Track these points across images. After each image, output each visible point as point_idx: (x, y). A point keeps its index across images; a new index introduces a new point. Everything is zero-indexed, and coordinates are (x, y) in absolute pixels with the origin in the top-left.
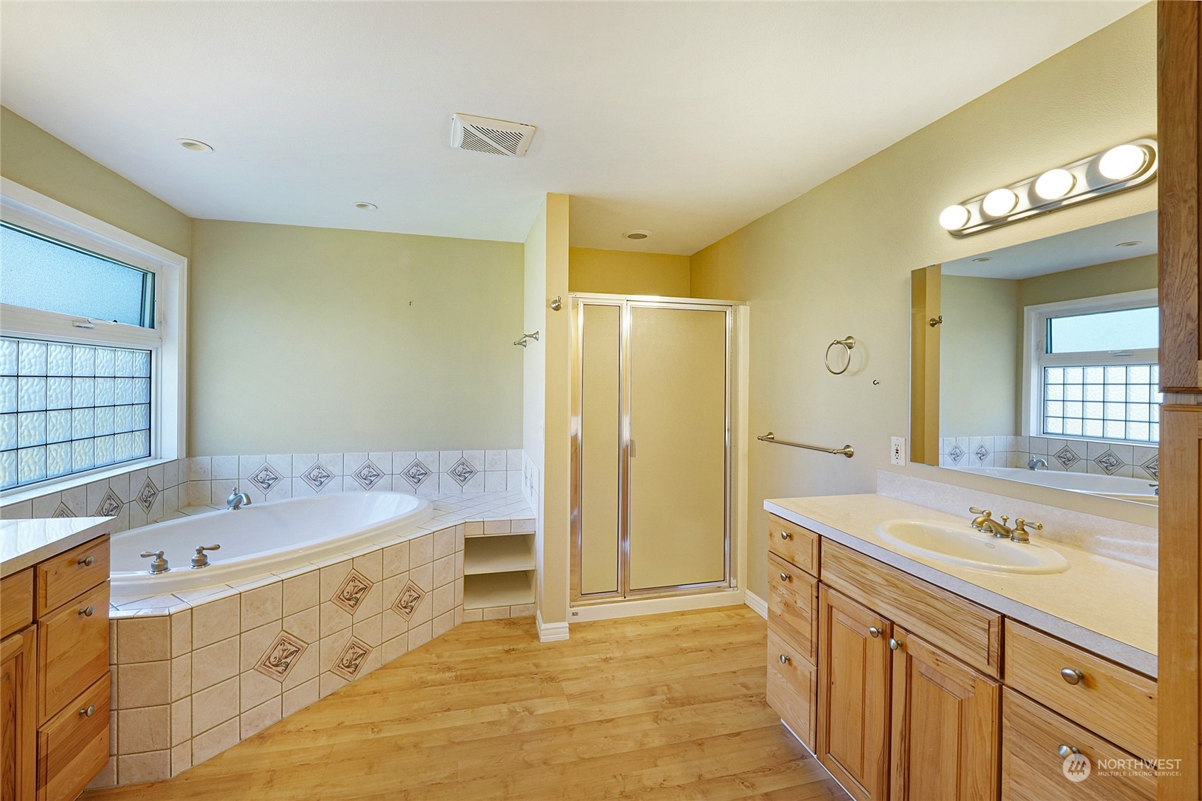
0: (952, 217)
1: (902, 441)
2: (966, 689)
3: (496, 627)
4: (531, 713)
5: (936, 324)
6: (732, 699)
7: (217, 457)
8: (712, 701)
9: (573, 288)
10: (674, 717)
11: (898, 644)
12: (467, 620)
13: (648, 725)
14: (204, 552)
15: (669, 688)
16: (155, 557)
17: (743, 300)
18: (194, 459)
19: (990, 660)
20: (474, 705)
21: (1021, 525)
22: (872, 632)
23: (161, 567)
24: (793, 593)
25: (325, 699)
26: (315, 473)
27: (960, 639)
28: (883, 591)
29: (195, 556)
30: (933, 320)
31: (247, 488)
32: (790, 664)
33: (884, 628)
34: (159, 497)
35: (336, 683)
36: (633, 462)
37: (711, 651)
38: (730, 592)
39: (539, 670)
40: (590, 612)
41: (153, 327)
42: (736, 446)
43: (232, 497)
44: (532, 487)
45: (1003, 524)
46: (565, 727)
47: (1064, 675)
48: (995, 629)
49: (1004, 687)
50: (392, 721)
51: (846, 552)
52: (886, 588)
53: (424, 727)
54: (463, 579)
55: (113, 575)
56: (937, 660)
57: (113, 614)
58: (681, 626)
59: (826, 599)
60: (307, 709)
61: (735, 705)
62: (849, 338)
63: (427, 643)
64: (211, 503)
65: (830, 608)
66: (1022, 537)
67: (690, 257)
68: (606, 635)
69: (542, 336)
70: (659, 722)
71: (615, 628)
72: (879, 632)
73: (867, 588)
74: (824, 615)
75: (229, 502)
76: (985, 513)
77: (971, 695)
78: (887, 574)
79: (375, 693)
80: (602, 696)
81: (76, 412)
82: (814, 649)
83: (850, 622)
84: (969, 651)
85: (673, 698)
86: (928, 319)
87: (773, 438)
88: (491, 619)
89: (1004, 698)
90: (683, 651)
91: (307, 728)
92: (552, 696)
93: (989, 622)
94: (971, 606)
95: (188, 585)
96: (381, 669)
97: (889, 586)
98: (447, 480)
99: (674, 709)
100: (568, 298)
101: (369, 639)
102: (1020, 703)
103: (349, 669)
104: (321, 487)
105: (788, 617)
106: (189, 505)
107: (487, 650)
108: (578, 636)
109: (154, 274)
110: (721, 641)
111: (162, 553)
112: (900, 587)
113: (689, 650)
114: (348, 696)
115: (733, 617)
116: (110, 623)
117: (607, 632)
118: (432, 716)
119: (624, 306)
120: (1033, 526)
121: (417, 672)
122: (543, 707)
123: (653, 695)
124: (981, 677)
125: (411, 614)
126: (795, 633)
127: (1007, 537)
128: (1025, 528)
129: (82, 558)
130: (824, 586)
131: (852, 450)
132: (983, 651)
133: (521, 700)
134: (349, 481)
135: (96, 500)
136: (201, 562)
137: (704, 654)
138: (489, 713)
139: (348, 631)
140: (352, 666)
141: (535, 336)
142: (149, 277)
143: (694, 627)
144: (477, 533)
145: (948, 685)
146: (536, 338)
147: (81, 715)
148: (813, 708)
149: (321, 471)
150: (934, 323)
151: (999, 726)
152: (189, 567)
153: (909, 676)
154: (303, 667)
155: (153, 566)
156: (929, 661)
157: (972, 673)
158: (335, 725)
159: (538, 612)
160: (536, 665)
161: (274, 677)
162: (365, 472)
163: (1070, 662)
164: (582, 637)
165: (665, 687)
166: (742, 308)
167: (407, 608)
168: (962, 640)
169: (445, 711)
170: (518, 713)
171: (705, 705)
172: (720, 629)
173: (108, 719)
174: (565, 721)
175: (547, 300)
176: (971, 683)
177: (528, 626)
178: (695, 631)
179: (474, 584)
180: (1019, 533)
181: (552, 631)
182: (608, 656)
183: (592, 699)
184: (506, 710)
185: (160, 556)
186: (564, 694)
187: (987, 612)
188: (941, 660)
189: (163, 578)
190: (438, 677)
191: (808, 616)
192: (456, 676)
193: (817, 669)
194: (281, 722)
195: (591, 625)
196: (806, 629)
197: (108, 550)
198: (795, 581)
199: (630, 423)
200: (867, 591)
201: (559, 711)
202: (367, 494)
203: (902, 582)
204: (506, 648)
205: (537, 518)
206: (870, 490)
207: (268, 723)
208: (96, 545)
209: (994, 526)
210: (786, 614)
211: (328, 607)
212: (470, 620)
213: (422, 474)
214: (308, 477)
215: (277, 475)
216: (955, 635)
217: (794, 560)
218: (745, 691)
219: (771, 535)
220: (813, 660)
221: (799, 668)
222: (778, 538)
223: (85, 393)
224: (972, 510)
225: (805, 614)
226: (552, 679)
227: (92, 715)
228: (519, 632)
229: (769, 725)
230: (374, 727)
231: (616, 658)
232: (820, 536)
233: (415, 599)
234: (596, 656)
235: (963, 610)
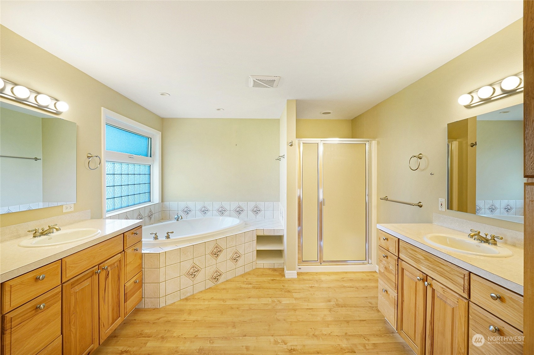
0: (464, 100)
1: (443, 200)
2: (455, 303)
3: (268, 271)
4: (280, 303)
5: (474, 146)
6: (364, 307)
7: (171, 202)
8: (355, 307)
9: (297, 137)
10: (338, 311)
11: (428, 284)
12: (257, 267)
13: (327, 312)
14: (169, 234)
15: (337, 300)
16: (154, 234)
17: (374, 138)
18: (164, 203)
19: (465, 291)
20: (259, 297)
21: (493, 238)
22: (418, 279)
23: (156, 238)
24: (388, 263)
25: (207, 289)
26: (203, 209)
27: (453, 282)
28: (423, 262)
29: (166, 235)
30: (472, 144)
31: (181, 213)
32: (387, 293)
33: (424, 278)
34: (154, 215)
35: (210, 284)
36: (324, 208)
37: (357, 288)
38: (368, 265)
39: (284, 288)
40: (305, 268)
41: (151, 157)
42: (371, 202)
43: (176, 217)
44: (283, 217)
45: (485, 237)
46: (293, 309)
47: (492, 297)
48: (466, 278)
49: (470, 302)
50: (230, 299)
51: (409, 246)
52: (424, 260)
53: (241, 302)
54: (256, 251)
55: (143, 240)
56: (444, 291)
57: (143, 252)
58: (345, 277)
59: (401, 265)
60: (201, 292)
61: (365, 310)
62: (420, 154)
63: (242, 274)
64: (169, 219)
65: (403, 269)
66: (493, 243)
67: (352, 120)
68: (312, 278)
69: (286, 157)
70: (331, 312)
71: (316, 275)
72: (421, 279)
73: (417, 261)
74: (401, 272)
75: (175, 218)
76: (477, 232)
77: (457, 305)
78: (425, 255)
79: (224, 289)
80: (309, 300)
81: (129, 186)
82: (396, 287)
83: (410, 275)
84: (456, 287)
85: (338, 304)
86: (469, 143)
87: (387, 199)
88: (267, 268)
89: (470, 307)
90: (344, 287)
91: (201, 298)
92: (289, 297)
93: (464, 275)
94: (457, 268)
95: (164, 244)
96: (226, 281)
97: (425, 260)
98: (251, 213)
99: (338, 308)
100: (296, 142)
101: (222, 270)
102: (475, 308)
103: (215, 280)
104: (205, 214)
105: (386, 273)
106: (162, 219)
107: (265, 279)
108: (301, 277)
109: (151, 138)
110: (362, 285)
111: (156, 233)
112: (430, 260)
113: (347, 287)
114: (215, 289)
115: (369, 276)
116: (142, 255)
117: (312, 277)
118: (244, 299)
119: (320, 143)
120: (499, 238)
121: (239, 284)
122: (285, 301)
123: (330, 302)
124: (461, 298)
125: (237, 262)
126: (389, 280)
127: (487, 242)
128: (495, 239)
129: (135, 232)
130: (400, 260)
131: (422, 204)
132: (462, 287)
133: (276, 298)
134: (215, 212)
135: (136, 215)
136: (168, 237)
137: (353, 289)
138: (264, 301)
139: (215, 266)
140: (216, 279)
141: (283, 156)
142: (150, 139)
143: (351, 278)
144: (261, 234)
145: (448, 302)
146: (283, 157)
147: (135, 282)
148: (396, 311)
149: (205, 208)
150: (473, 145)
151: (468, 318)
152: (164, 239)
153: (433, 297)
154: (200, 276)
155: (154, 237)
156: (441, 291)
157: (457, 296)
158: (210, 298)
159: (285, 266)
160: (283, 286)
161: (191, 279)
162: (220, 209)
163: (495, 291)
164: (303, 278)
165: (335, 300)
166: (373, 142)
167: (235, 260)
168: (454, 282)
169: (249, 298)
170: (275, 302)
171: (352, 308)
172: (362, 280)
173: (141, 286)
174: (293, 307)
175: (287, 142)
176: (457, 300)
177: (281, 272)
178: (351, 280)
179: (260, 253)
180: (492, 241)
181: (290, 274)
182: (312, 286)
183: (305, 301)
184: (271, 300)
185: (156, 234)
186: (293, 297)
187: (464, 271)
188: (445, 291)
189: (157, 241)
190: (246, 286)
191: (394, 272)
192: (253, 287)
193: (398, 295)
194: (193, 295)
195: (306, 274)
196: (393, 278)
197: (142, 230)
198: (389, 258)
199: (323, 192)
200: (417, 262)
201: (291, 303)
202: (221, 218)
203: (431, 258)
204: (272, 279)
205: (284, 229)
206: (429, 222)
207: (189, 295)
208: (138, 229)
209: (480, 237)
210: (385, 272)
211: (208, 256)
212: (259, 267)
213: (241, 211)
214: (201, 210)
215: (191, 209)
216: (451, 280)
217: (388, 249)
218: (370, 305)
219: (380, 239)
220: (396, 291)
221: (390, 294)
222: (382, 239)
223: (132, 180)
224: (472, 231)
225: (393, 272)
226: (289, 291)
227: (138, 283)
228: (277, 273)
229: (380, 319)
230: (224, 300)
231: (316, 287)
232: (399, 239)
233: (238, 257)
234: (307, 285)
235: (454, 270)
